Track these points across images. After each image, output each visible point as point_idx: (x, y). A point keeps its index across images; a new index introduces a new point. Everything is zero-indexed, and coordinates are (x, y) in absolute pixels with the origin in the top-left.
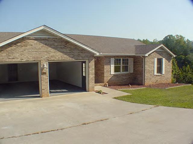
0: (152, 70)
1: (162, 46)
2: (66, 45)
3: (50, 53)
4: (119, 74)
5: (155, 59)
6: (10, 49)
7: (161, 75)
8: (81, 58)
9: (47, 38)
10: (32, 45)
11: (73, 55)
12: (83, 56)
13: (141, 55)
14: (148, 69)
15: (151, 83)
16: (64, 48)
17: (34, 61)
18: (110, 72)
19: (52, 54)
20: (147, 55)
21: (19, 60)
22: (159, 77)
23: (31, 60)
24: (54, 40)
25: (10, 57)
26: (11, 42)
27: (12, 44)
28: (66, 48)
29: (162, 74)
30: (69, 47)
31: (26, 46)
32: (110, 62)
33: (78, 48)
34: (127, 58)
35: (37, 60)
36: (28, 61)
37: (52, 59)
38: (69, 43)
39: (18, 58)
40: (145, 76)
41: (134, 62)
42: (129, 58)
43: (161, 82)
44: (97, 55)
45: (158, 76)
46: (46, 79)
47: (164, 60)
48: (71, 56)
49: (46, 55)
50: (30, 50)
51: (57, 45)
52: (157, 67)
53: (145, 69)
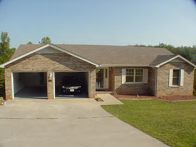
0: (166, 82)
1: (179, 57)
2: (69, 59)
3: (55, 65)
4: (131, 84)
5: (170, 70)
6: (24, 61)
7: (178, 86)
8: (82, 69)
9: (53, 53)
10: (41, 59)
11: (75, 66)
12: (85, 67)
13: (153, 66)
14: (161, 80)
15: (164, 94)
16: (67, 61)
17: (43, 71)
18: (121, 82)
19: (57, 66)
20: (158, 66)
21: (31, 70)
22: (175, 89)
23: (41, 70)
24: (58, 54)
25: (24, 68)
26: (25, 57)
27: (26, 58)
28: (69, 61)
29: (180, 86)
30: (72, 60)
31: (36, 59)
32: (121, 72)
33: (80, 61)
34: (142, 69)
35: (45, 70)
36: (38, 71)
37: (57, 70)
38: (72, 57)
39: (30, 69)
40: (157, 88)
41: (149, 73)
42: (143, 69)
43: (178, 94)
44: (97, 67)
45: (175, 87)
46: (51, 85)
47: (182, 71)
48: (73, 67)
49: (52, 67)
50: (39, 63)
51: (61, 59)
52: (173, 78)
53: (157, 80)
